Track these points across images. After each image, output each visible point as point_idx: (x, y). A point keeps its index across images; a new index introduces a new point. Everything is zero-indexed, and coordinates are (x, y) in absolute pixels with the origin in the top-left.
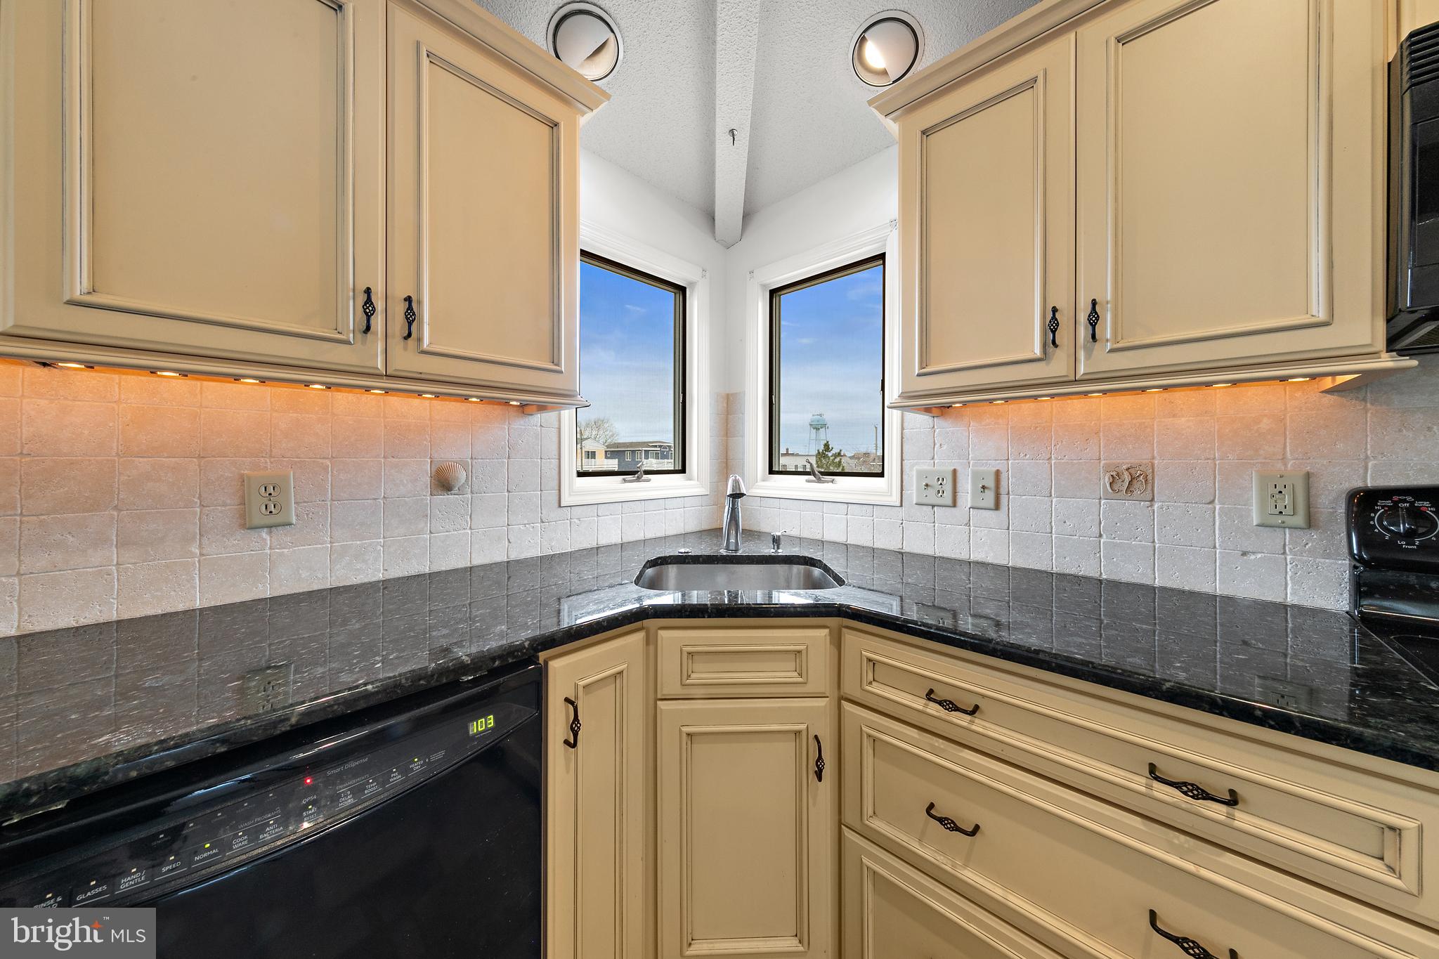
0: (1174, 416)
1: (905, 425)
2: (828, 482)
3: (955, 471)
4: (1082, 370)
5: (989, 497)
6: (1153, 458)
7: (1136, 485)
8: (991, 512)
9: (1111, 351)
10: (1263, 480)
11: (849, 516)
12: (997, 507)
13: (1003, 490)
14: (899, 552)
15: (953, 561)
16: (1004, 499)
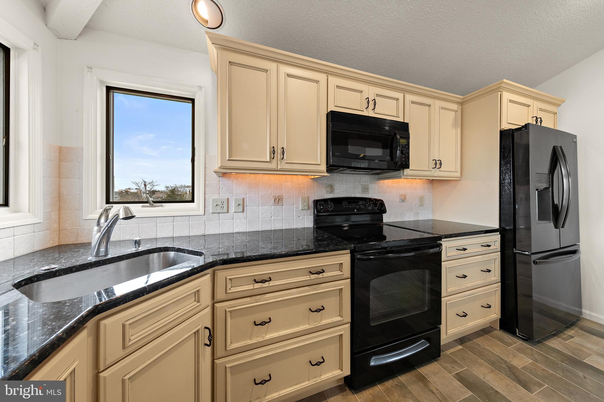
0: (287, 182)
1: (206, 179)
2: (158, 206)
3: (228, 199)
4: (279, 167)
5: (241, 207)
6: (283, 193)
7: (280, 201)
8: (241, 213)
9: (286, 163)
10: (302, 198)
11: (174, 223)
12: (243, 211)
13: (245, 205)
14: (203, 235)
15: (227, 234)
16: (245, 208)
